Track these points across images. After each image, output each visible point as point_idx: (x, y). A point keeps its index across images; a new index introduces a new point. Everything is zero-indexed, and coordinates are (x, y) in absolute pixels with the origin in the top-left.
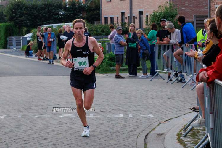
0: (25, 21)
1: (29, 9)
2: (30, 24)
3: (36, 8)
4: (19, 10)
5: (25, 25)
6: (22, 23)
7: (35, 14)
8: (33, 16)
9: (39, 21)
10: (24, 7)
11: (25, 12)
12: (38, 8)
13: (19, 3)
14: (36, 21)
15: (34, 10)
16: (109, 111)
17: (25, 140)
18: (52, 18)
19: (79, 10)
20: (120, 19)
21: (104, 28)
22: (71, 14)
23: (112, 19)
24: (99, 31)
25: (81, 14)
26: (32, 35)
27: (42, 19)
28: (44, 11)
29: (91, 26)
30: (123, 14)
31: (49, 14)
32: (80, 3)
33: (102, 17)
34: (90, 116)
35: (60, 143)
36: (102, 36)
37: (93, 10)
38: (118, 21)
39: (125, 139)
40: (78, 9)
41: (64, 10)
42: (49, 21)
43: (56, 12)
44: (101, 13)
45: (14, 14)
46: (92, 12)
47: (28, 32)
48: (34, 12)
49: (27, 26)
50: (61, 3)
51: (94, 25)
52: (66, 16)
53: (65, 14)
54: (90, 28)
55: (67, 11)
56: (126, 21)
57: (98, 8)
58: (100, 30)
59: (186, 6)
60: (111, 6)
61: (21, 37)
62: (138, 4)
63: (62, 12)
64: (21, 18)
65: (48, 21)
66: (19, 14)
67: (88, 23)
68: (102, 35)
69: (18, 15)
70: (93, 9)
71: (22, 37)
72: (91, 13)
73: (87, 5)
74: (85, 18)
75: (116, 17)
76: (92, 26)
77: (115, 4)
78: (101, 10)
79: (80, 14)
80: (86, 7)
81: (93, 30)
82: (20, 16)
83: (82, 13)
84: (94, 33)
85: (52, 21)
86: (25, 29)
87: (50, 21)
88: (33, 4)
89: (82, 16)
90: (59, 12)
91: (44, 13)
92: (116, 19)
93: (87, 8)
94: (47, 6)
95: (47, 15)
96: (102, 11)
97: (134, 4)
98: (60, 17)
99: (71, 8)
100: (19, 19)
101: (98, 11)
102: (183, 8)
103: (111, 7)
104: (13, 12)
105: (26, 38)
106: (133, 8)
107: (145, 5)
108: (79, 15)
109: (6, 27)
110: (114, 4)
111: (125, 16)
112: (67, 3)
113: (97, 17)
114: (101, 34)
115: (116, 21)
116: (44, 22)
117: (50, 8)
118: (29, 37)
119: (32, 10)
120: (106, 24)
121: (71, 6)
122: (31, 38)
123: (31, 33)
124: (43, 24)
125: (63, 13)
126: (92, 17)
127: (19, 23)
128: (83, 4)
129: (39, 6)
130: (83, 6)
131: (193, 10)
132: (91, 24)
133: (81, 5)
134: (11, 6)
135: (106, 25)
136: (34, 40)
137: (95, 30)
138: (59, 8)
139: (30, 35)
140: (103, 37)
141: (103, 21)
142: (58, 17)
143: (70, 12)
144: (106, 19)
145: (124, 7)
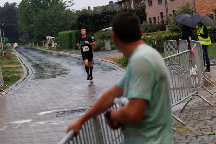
0: (90, 28)
1: (92, 18)
2: (94, 29)
4: (85, 20)
5: (90, 30)
6: (88, 29)
7: (97, 21)
8: (96, 23)
9: (100, 26)
10: (89, 17)
12: (98, 16)
13: (84, 15)
14: (98, 27)
20: (160, 18)
23: (154, 18)
27: (103, 24)
30: (161, 13)
31: (107, 20)
33: (147, 18)
45: (81, 23)
48: (96, 20)
49: (92, 31)
50: (116, 10)
56: (165, 19)
57: (144, 11)
59: (207, 3)
62: (171, 5)
66: (85, 22)
69: (84, 24)
75: (157, 17)
77: (155, 7)
82: (86, 24)
87: (109, 25)
91: (103, 20)
92: (157, 18)
94: (105, 14)
95: (106, 21)
96: (147, 13)
97: (168, 5)
102: (205, 5)
103: (153, 9)
104: (80, 22)
106: (168, 8)
107: (176, 5)
109: (76, 33)
111: (163, 15)
113: (144, 18)
115: (158, 19)
116: (104, 27)
117: (108, 15)
131: (213, 5)
134: (79, 17)
135: (150, 24)
141: (148, 20)
144: (150, 18)
145: (162, 9)
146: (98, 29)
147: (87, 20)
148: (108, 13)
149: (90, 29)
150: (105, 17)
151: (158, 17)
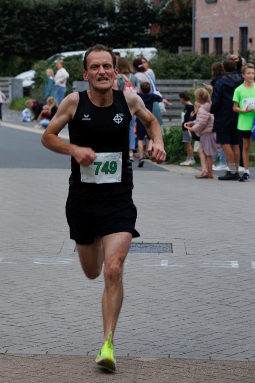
0: (20, 43)
1: (28, 14)
2: (30, 49)
3: (45, 13)
4: (7, 18)
5: (18, 51)
6: (13, 46)
7: (43, 26)
8: (38, 32)
9: (51, 43)
10: (19, 11)
11: (19, 22)
12: (49, 14)
14: (43, 44)
15: (41, 18)
16: (206, 253)
17: (8, 316)
18: (82, 37)
19: (143, 20)
20: (236, 42)
21: (201, 62)
22: (126, 29)
23: (218, 41)
24: (189, 69)
25: (149, 30)
26: (35, 76)
27: (59, 38)
28: (63, 19)
29: (171, 58)
30: (244, 30)
31: (74, 26)
32: (146, 4)
33: (197, 37)
34: (162, 265)
35: (88, 326)
36: (195, 80)
37: (175, 21)
38: (232, 48)
39: (241, 320)
40: (140, 17)
41: (108, 20)
42: (74, 44)
43: (91, 24)
44: (195, 28)
46: (173, 25)
47: (26, 68)
48: (41, 23)
49: (23, 54)
50: (103, 3)
51: (177, 55)
52: (114, 32)
53: (112, 27)
54: (167, 63)
55: (116, 21)
57: (187, 16)
58: (190, 66)
60: (216, 12)
61: (10, 79)
63: (105, 24)
64: (10, 34)
65: (71, 45)
66: (6, 25)
67: (162, 49)
68: (195, 78)
69: (4, 29)
70: (175, 17)
71: (13, 81)
72: (170, 27)
73: (161, 8)
74: (157, 37)
75: (229, 39)
76: (172, 56)
77: (227, 7)
78: (195, 21)
79: (146, 30)
80: (160, 13)
81: (174, 66)
82: (9, 31)
83: (150, 28)
84: (176, 74)
85: (81, 44)
86: (19, 60)
87: (78, 44)
88: (37, 3)
89: (150, 34)
90: (98, 24)
91: (63, 25)
92: (229, 42)
93: (161, 17)
95: (70, 30)
96: (196, 23)
98: (101, 35)
99: (124, 15)
100: (7, 36)
101: (186, 24)
103: (218, 14)
105: (21, 81)
108: (143, 31)
110: (224, 8)
111: (249, 36)
112: (116, 3)
113: (185, 36)
114: (191, 77)
115: (229, 46)
116: (63, 47)
117: (78, 14)
118: (28, 80)
119: (37, 18)
120: (204, 53)
121: (127, 11)
122: (33, 82)
123: (33, 70)
124: (60, 51)
125: (107, 25)
126: (174, 36)
127: (5, 46)
128: (154, 7)
129: (52, 8)
130: (152, 10)
132: (171, 51)
133: (149, 8)
135: (204, 55)
136: (38, 87)
137: (180, 66)
138: (97, 15)
139: (31, 74)
140: (196, 83)
141: (198, 46)
142: (96, 35)
143: (122, 25)
144: (205, 41)
145: (247, 16)
146: (43, 50)
147: (14, 20)
148: (77, 8)
149: (18, 46)
150: (68, 20)
151: (232, 39)
